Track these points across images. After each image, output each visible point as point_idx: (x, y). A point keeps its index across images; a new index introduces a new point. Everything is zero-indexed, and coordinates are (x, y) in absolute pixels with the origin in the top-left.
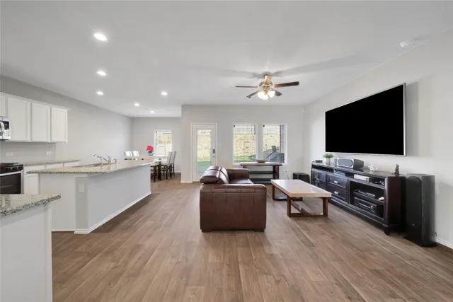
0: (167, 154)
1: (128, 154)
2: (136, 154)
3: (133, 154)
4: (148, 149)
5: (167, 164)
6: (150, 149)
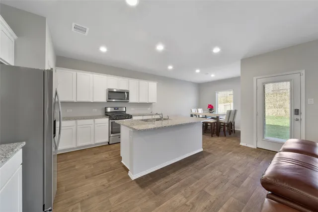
0: (225, 112)
1: (194, 111)
2: (200, 111)
3: (198, 111)
4: (209, 107)
5: (226, 122)
6: (211, 108)
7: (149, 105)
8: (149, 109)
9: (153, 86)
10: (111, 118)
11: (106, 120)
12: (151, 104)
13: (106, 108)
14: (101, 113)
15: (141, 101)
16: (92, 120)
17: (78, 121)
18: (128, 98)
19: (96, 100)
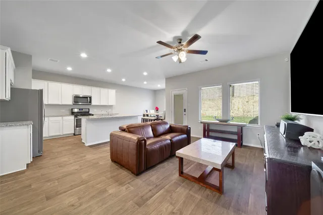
6: (157, 109)
7: (111, 107)
8: (110, 110)
9: (112, 92)
10: (76, 116)
11: (72, 117)
12: (112, 106)
13: (72, 109)
14: (69, 112)
15: (102, 104)
16: (60, 118)
17: (50, 118)
18: (90, 102)
19: (64, 103)
